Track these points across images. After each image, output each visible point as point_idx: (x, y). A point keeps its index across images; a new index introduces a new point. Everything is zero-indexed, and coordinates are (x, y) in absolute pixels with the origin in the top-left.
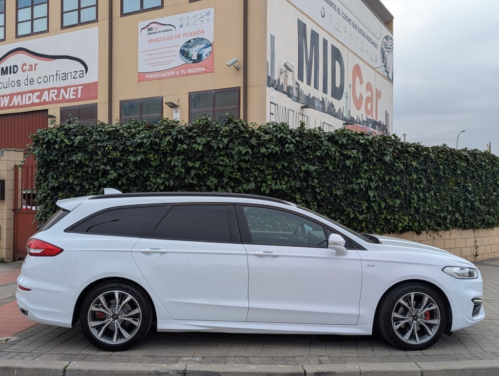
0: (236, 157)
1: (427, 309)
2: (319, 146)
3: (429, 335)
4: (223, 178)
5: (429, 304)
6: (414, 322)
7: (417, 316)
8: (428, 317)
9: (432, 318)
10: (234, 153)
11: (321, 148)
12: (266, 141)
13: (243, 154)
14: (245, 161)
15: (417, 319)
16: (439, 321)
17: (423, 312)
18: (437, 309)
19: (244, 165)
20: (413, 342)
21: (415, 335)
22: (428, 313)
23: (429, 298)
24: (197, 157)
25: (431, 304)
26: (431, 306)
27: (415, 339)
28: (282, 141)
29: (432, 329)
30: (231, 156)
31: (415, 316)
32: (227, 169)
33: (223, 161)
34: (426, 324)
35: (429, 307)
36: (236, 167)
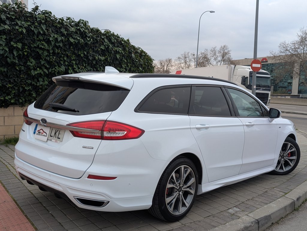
0: (53, 43)
1: (289, 151)
2: (102, 42)
3: (290, 166)
4: (41, 60)
5: (290, 148)
6: (282, 159)
7: (284, 156)
8: (290, 155)
9: (292, 155)
10: (51, 39)
11: (103, 44)
12: (73, 33)
13: (59, 41)
14: (58, 47)
15: (284, 157)
16: (296, 157)
17: (287, 153)
18: (295, 150)
19: (57, 51)
20: (282, 171)
21: (283, 167)
22: (290, 153)
23: (291, 145)
24: (18, 38)
25: (291, 148)
26: (292, 149)
27: (283, 169)
28: (83, 35)
29: (292, 162)
30: (48, 42)
31: (282, 156)
32: (45, 53)
33: (43, 45)
34: (289, 159)
35: (290, 150)
36: (51, 52)
